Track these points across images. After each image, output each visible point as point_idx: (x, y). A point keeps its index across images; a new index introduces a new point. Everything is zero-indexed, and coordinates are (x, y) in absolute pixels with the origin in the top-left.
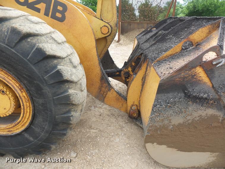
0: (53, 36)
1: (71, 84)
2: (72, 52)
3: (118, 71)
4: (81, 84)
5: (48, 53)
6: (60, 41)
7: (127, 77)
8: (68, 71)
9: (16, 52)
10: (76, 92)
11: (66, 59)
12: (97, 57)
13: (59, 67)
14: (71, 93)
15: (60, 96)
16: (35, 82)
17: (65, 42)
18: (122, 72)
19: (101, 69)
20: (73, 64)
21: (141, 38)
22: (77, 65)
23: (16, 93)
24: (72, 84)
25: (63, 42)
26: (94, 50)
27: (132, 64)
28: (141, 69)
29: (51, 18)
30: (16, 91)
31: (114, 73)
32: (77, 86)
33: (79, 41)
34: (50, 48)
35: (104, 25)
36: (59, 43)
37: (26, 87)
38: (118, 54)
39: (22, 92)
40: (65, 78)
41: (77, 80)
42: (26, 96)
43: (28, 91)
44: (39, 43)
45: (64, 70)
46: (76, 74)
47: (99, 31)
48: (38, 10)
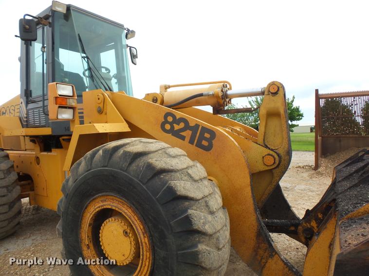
0: (190, 171)
1: (203, 236)
2: (210, 192)
3: (293, 225)
4: (218, 239)
5: (178, 193)
6: (197, 178)
7: (308, 238)
8: (200, 218)
9: (146, 189)
10: (208, 249)
11: (200, 201)
12: (251, 199)
13: (190, 212)
14: (201, 249)
15: (186, 251)
16: (160, 227)
17: (205, 178)
18: (300, 227)
19: (258, 219)
20: (209, 208)
21: (342, 171)
22: (215, 210)
23: (138, 237)
24: (205, 237)
25: (201, 180)
26: (248, 190)
27: (318, 215)
28: (326, 228)
29: (196, 146)
30: (139, 234)
31: (286, 228)
32: (212, 240)
33: (227, 176)
34: (182, 186)
35: (267, 153)
36: (195, 181)
37: (150, 232)
38: (312, 191)
39: (144, 237)
40: (195, 227)
41: (212, 232)
42: (147, 243)
43: (151, 237)
44: (172, 180)
45: (195, 217)
46: (212, 222)
47: (260, 160)
48: (183, 138)
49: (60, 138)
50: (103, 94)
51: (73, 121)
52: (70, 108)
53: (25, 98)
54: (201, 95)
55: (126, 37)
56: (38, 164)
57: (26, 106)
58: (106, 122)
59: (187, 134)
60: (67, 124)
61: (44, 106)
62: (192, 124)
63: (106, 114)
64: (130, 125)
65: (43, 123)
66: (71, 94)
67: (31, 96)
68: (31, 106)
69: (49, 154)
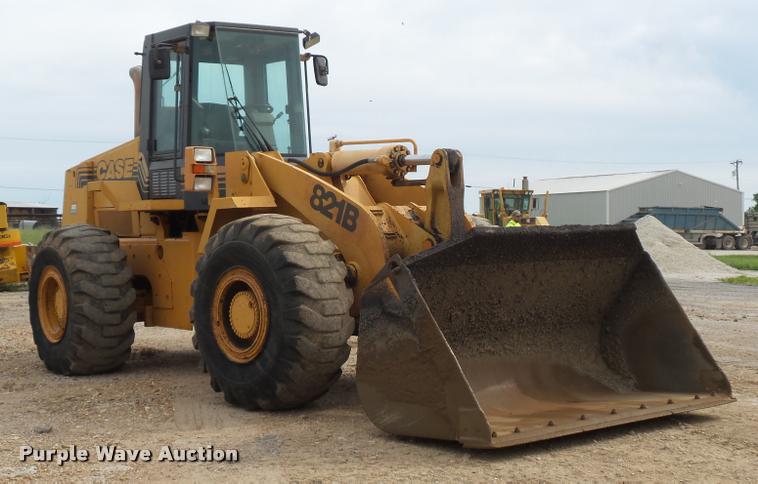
9: (265, 258)
11: (310, 271)
13: (297, 277)
29: (342, 226)
34: (294, 256)
44: (286, 251)
45: (300, 281)
48: (330, 216)
49: (196, 216)
50: (248, 158)
51: (211, 192)
52: (208, 176)
53: (147, 153)
54: (366, 161)
55: (304, 45)
56: (161, 257)
57: (149, 166)
58: (251, 195)
59: (334, 211)
60: (203, 197)
61: (176, 169)
62: (339, 200)
63: (251, 183)
64: (277, 197)
65: (173, 192)
66: (210, 160)
67: (156, 150)
68: (155, 165)
69: (178, 240)
